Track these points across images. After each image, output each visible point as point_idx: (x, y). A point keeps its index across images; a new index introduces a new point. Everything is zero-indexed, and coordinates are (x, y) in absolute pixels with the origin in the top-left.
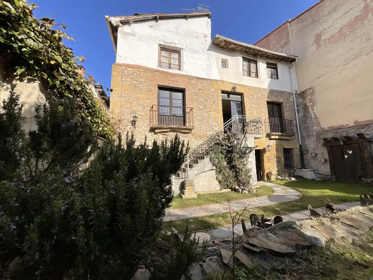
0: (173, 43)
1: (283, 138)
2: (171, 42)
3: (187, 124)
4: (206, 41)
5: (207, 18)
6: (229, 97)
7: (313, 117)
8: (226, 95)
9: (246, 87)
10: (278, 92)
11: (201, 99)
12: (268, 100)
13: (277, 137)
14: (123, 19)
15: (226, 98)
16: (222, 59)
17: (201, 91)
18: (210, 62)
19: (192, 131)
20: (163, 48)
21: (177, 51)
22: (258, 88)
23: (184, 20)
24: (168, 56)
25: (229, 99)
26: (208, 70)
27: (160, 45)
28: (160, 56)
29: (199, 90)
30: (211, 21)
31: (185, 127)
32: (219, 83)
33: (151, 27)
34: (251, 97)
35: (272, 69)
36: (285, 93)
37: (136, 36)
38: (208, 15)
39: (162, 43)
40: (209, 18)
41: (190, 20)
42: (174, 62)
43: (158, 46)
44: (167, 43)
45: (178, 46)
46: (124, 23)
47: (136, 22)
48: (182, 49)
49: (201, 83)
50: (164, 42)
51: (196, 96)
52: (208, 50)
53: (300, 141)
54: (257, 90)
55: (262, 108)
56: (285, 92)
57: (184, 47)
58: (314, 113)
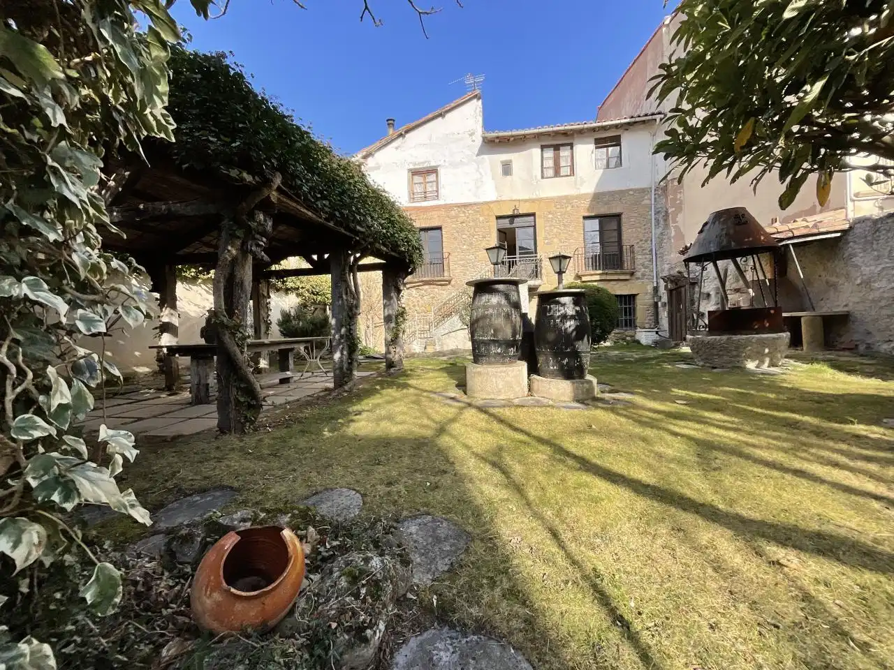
0: (425, 162)
1: (609, 277)
2: (422, 160)
3: (446, 274)
4: (473, 141)
5: (475, 100)
6: (512, 223)
7: (673, 234)
8: (507, 221)
9: (540, 200)
10: (612, 194)
11: (464, 236)
12: (586, 214)
13: (597, 278)
14: (364, 153)
15: (508, 226)
16: (502, 162)
17: (464, 225)
18: (481, 174)
19: (453, 283)
20: (414, 173)
21: (433, 171)
22: (566, 197)
23: (440, 119)
24: (422, 181)
25: (514, 225)
26: (478, 188)
27: (410, 170)
28: (411, 184)
29: (462, 223)
30: (483, 103)
31: (442, 278)
32: (492, 206)
33: (397, 148)
34: (550, 216)
35: (610, 149)
36: (631, 193)
37: (381, 168)
38: (475, 97)
39: (412, 167)
40: (479, 99)
41: (448, 116)
42: (431, 187)
43: (407, 171)
44: (419, 164)
45: (433, 164)
46: (365, 157)
47: (380, 148)
48: (438, 166)
49: (464, 212)
50: (415, 164)
51: (457, 232)
52: (478, 155)
53: (655, 280)
54: (565, 201)
55: (572, 232)
56: (631, 190)
57: (441, 163)
58: (677, 228)
